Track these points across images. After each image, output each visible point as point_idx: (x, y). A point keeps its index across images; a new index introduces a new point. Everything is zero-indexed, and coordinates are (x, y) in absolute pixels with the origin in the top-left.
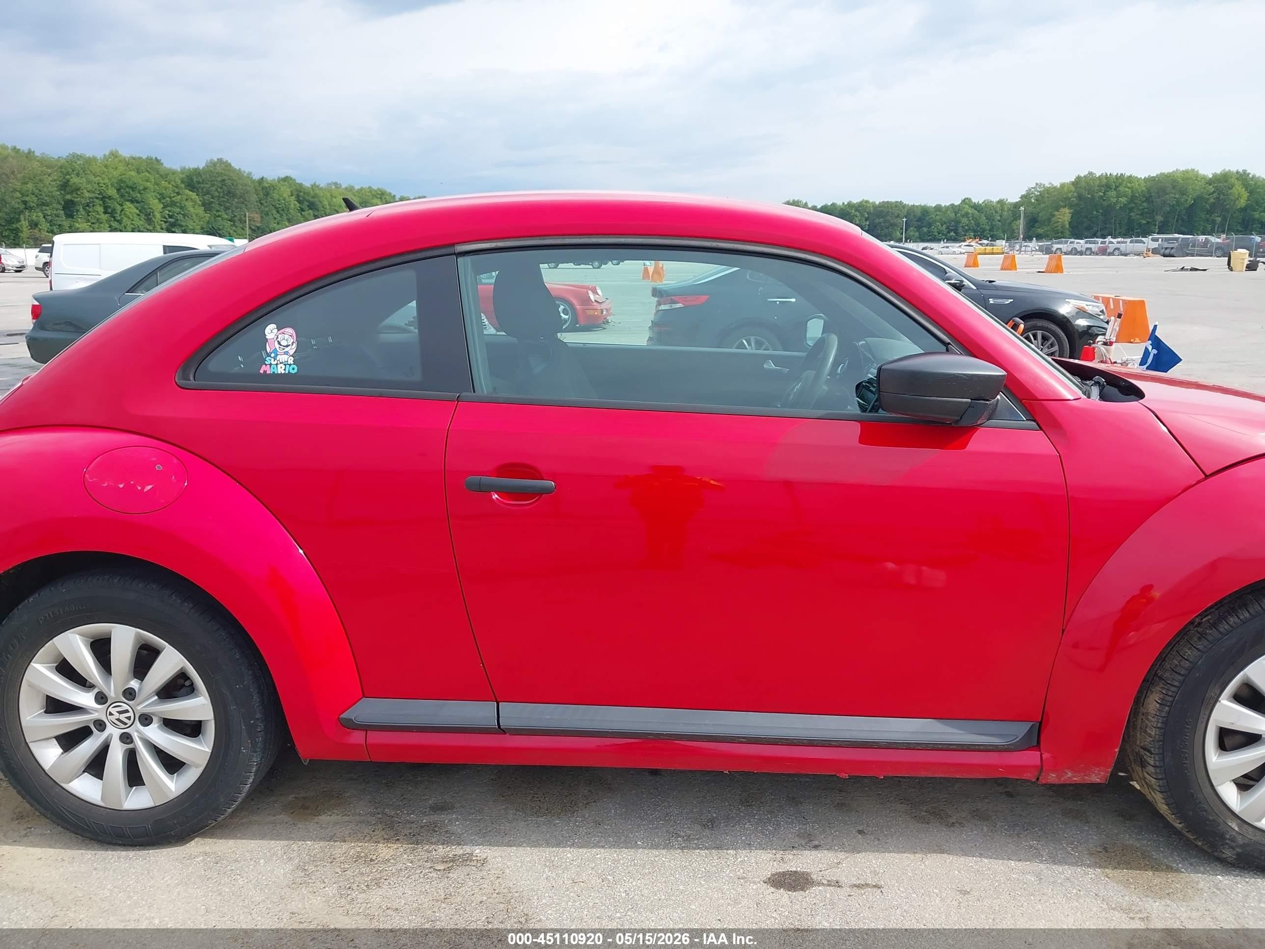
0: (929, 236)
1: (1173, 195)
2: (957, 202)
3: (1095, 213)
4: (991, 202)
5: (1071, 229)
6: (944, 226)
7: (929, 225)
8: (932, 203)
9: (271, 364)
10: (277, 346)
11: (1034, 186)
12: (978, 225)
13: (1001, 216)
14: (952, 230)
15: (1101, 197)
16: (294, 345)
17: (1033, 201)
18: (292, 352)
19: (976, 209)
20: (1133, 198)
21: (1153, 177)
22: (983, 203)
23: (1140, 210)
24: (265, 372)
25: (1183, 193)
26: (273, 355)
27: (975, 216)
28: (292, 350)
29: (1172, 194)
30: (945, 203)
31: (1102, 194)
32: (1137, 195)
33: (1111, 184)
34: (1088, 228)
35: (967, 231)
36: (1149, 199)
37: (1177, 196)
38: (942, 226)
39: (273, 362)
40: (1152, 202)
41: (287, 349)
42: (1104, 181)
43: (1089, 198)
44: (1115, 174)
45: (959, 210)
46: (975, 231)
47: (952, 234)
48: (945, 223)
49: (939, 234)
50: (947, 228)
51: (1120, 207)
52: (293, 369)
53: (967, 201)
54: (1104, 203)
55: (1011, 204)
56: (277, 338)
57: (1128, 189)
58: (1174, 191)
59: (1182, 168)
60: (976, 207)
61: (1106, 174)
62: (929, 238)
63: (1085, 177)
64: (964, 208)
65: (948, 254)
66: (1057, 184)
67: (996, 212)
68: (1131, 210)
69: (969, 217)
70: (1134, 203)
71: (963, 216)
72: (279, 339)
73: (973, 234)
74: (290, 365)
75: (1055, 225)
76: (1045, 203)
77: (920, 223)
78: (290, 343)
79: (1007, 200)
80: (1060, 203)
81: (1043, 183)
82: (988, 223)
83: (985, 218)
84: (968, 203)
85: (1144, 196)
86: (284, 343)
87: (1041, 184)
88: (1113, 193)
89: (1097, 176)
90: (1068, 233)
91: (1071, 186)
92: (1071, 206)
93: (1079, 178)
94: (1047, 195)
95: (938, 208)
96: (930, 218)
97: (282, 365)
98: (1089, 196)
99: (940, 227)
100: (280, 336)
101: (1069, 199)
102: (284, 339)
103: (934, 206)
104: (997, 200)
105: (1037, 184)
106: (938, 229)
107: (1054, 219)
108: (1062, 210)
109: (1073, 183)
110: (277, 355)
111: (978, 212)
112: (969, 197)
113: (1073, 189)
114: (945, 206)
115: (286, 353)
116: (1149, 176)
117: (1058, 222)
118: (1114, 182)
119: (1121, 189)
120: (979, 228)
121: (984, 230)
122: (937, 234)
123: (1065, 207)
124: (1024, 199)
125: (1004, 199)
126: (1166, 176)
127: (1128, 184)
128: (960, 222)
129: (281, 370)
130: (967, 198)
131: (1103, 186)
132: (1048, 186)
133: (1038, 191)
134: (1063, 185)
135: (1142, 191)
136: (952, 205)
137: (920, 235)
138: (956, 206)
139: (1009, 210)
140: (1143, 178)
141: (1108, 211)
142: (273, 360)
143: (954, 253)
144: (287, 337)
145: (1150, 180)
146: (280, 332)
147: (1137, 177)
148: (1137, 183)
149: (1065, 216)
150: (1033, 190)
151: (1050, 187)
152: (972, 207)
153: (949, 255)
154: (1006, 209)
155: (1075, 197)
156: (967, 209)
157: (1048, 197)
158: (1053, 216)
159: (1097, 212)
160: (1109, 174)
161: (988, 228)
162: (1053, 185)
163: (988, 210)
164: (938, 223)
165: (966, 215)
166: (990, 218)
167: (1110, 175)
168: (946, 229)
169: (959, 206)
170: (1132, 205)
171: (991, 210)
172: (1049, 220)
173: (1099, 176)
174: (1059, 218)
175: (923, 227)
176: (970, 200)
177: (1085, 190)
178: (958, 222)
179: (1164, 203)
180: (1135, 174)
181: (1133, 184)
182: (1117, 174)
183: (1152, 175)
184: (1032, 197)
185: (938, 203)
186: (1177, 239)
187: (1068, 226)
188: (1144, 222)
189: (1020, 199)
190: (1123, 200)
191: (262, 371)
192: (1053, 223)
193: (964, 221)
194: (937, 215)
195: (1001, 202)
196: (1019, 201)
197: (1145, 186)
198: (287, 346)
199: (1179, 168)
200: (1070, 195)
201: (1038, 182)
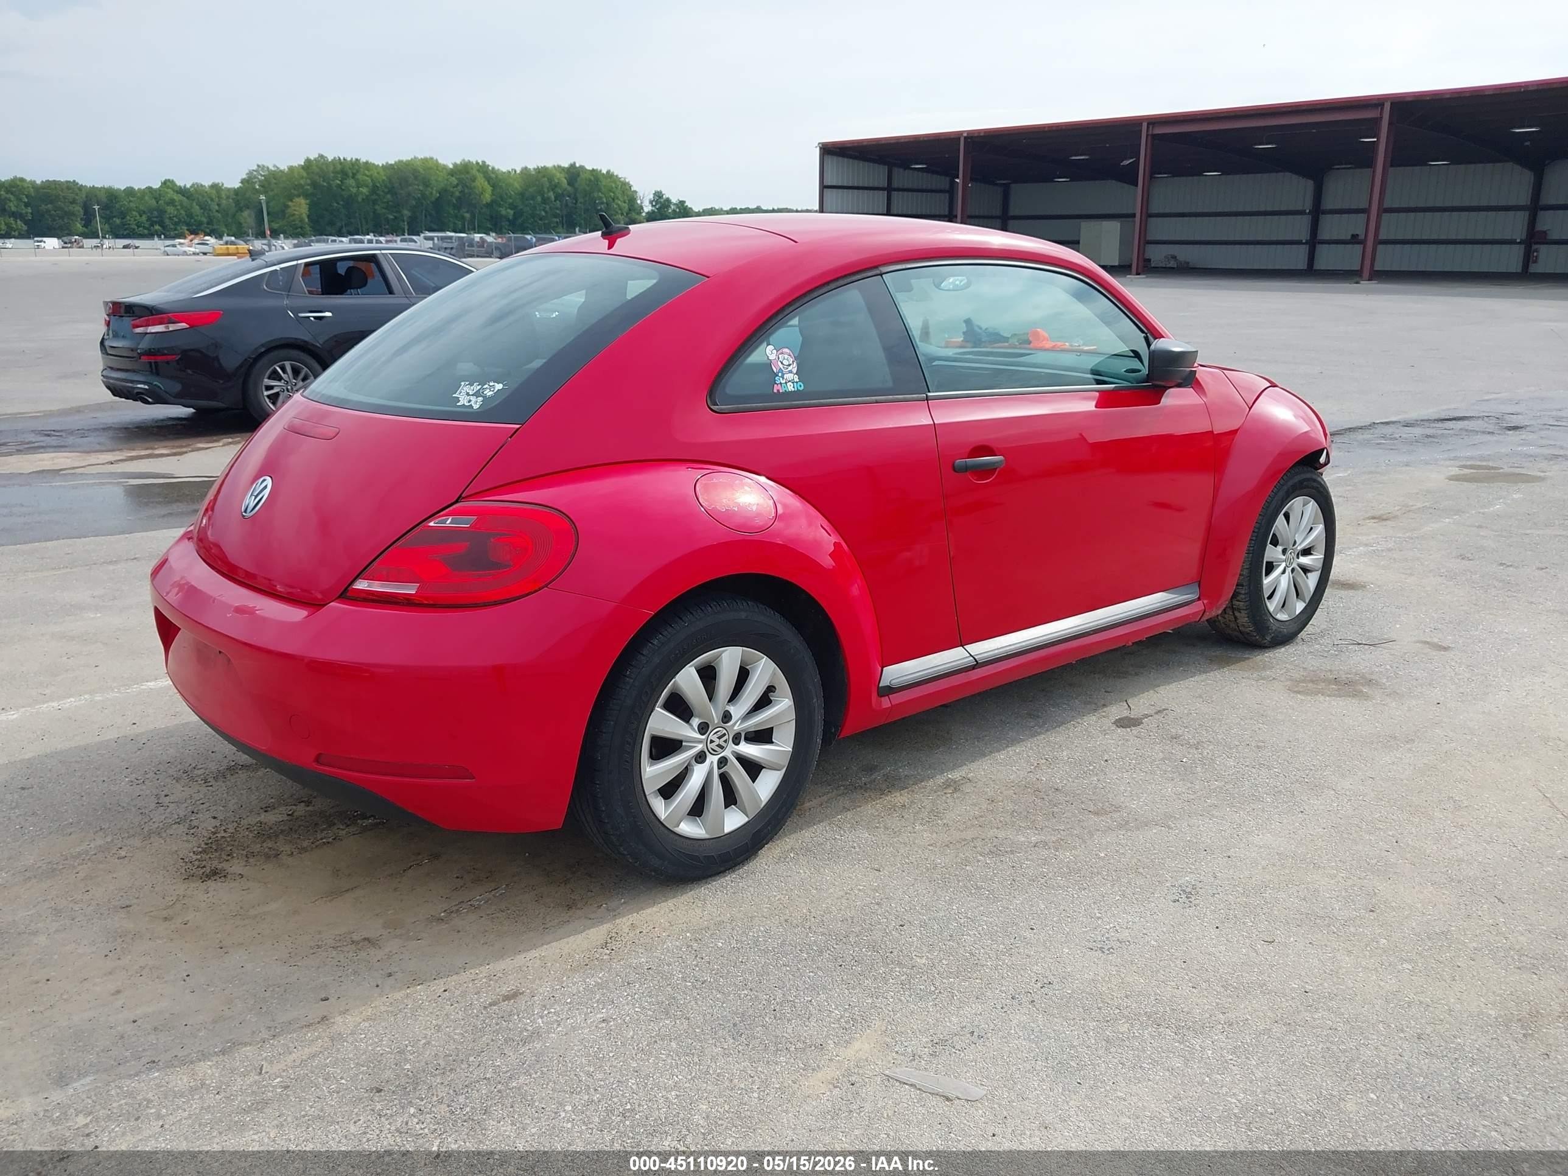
0: (125, 230)
1: (417, 187)
2: (156, 185)
3: (335, 205)
4: (202, 185)
5: (311, 224)
6: (144, 218)
7: (123, 215)
8: (121, 185)
9: (781, 383)
10: (781, 366)
11: (255, 168)
12: (190, 215)
13: (218, 205)
14: (156, 222)
15: (339, 186)
16: (795, 363)
17: (257, 187)
18: (795, 371)
19: (183, 196)
20: (374, 189)
21: (391, 165)
22: (191, 187)
23: (385, 202)
24: (778, 391)
25: (426, 184)
26: (780, 374)
27: (185, 204)
28: (794, 368)
29: (415, 185)
30: (139, 185)
31: (339, 182)
32: (378, 185)
33: (348, 170)
34: (331, 223)
35: (176, 224)
36: (391, 190)
37: (421, 188)
38: (141, 216)
39: (782, 382)
40: (396, 194)
41: (790, 368)
42: (339, 167)
43: (324, 186)
44: (349, 159)
45: (160, 195)
46: (188, 224)
47: (157, 227)
48: (144, 212)
49: (138, 227)
50: (149, 219)
51: (363, 199)
52: (800, 386)
53: (168, 183)
54: (343, 193)
55: (229, 190)
56: (779, 358)
57: (367, 178)
58: (416, 183)
59: (421, 156)
60: (183, 192)
61: (339, 158)
62: (125, 233)
63: (315, 159)
64: (167, 193)
65: (178, 255)
66: (284, 167)
67: (212, 200)
68: (375, 202)
69: (176, 206)
70: (377, 195)
71: (168, 204)
72: (780, 359)
73: (186, 228)
74: (797, 382)
75: (292, 218)
76: (272, 190)
77: (108, 212)
78: (791, 362)
79: (223, 184)
80: (293, 191)
81: (266, 164)
82: (203, 213)
83: (198, 207)
84: (171, 186)
85: (386, 187)
86: (786, 362)
87: (264, 166)
88: (351, 182)
89: (330, 160)
90: (308, 228)
91: (302, 171)
92: (306, 196)
93: (308, 161)
94: (275, 181)
95: (130, 192)
96: (121, 206)
97: (790, 383)
98: (325, 184)
99: (138, 217)
100: (780, 356)
101: (301, 186)
102: (784, 359)
103: (123, 189)
104: (210, 184)
105: (258, 166)
106: (135, 220)
107: (289, 211)
108: (297, 200)
109: (303, 167)
110: (783, 375)
111: (188, 198)
112: (171, 178)
113: (305, 174)
114: (138, 189)
115: (791, 372)
116: (387, 163)
117: (294, 215)
118: (350, 169)
119: (359, 176)
120: (193, 220)
121: (200, 223)
122: (136, 227)
123: (299, 196)
124: (246, 184)
125: (219, 184)
126: (404, 163)
127: (366, 172)
128: (166, 212)
129: (790, 387)
130: (169, 180)
131: (337, 173)
132: (273, 169)
133: (262, 175)
134: (291, 168)
135: (383, 180)
136: (149, 188)
137: (111, 228)
138: (156, 190)
139: (228, 197)
140: (381, 165)
141: (349, 201)
142: (781, 379)
143: (185, 253)
144: (786, 356)
145: (387, 167)
146: (779, 352)
147: (374, 164)
148: (375, 171)
149: (301, 207)
150: (255, 173)
151: (275, 171)
152: (177, 192)
153: (180, 257)
154: (224, 196)
155: (308, 185)
156: (171, 194)
157: (276, 184)
158: (287, 207)
159: (338, 203)
160: (342, 158)
161: (204, 220)
162: (278, 168)
163: (200, 197)
164: (134, 213)
165: (172, 202)
166: (204, 207)
167: (344, 159)
168: (147, 221)
169: (159, 189)
170: (374, 197)
171: (203, 196)
172: (283, 212)
173: (332, 160)
174: (295, 210)
175: (115, 217)
176: (172, 182)
177: (320, 177)
178: (162, 212)
179: (409, 194)
180: (371, 160)
181: (372, 172)
182: (352, 159)
183: (390, 162)
184: (256, 182)
185: (128, 186)
186: (451, 238)
187: (307, 220)
188: (391, 217)
189: (240, 184)
190: (364, 190)
191: (775, 391)
192: (289, 217)
193: (170, 210)
194: (130, 201)
195: (215, 187)
196: (240, 187)
197: (385, 175)
198: (789, 365)
199: (417, 156)
200: (302, 182)
201: (260, 164)
